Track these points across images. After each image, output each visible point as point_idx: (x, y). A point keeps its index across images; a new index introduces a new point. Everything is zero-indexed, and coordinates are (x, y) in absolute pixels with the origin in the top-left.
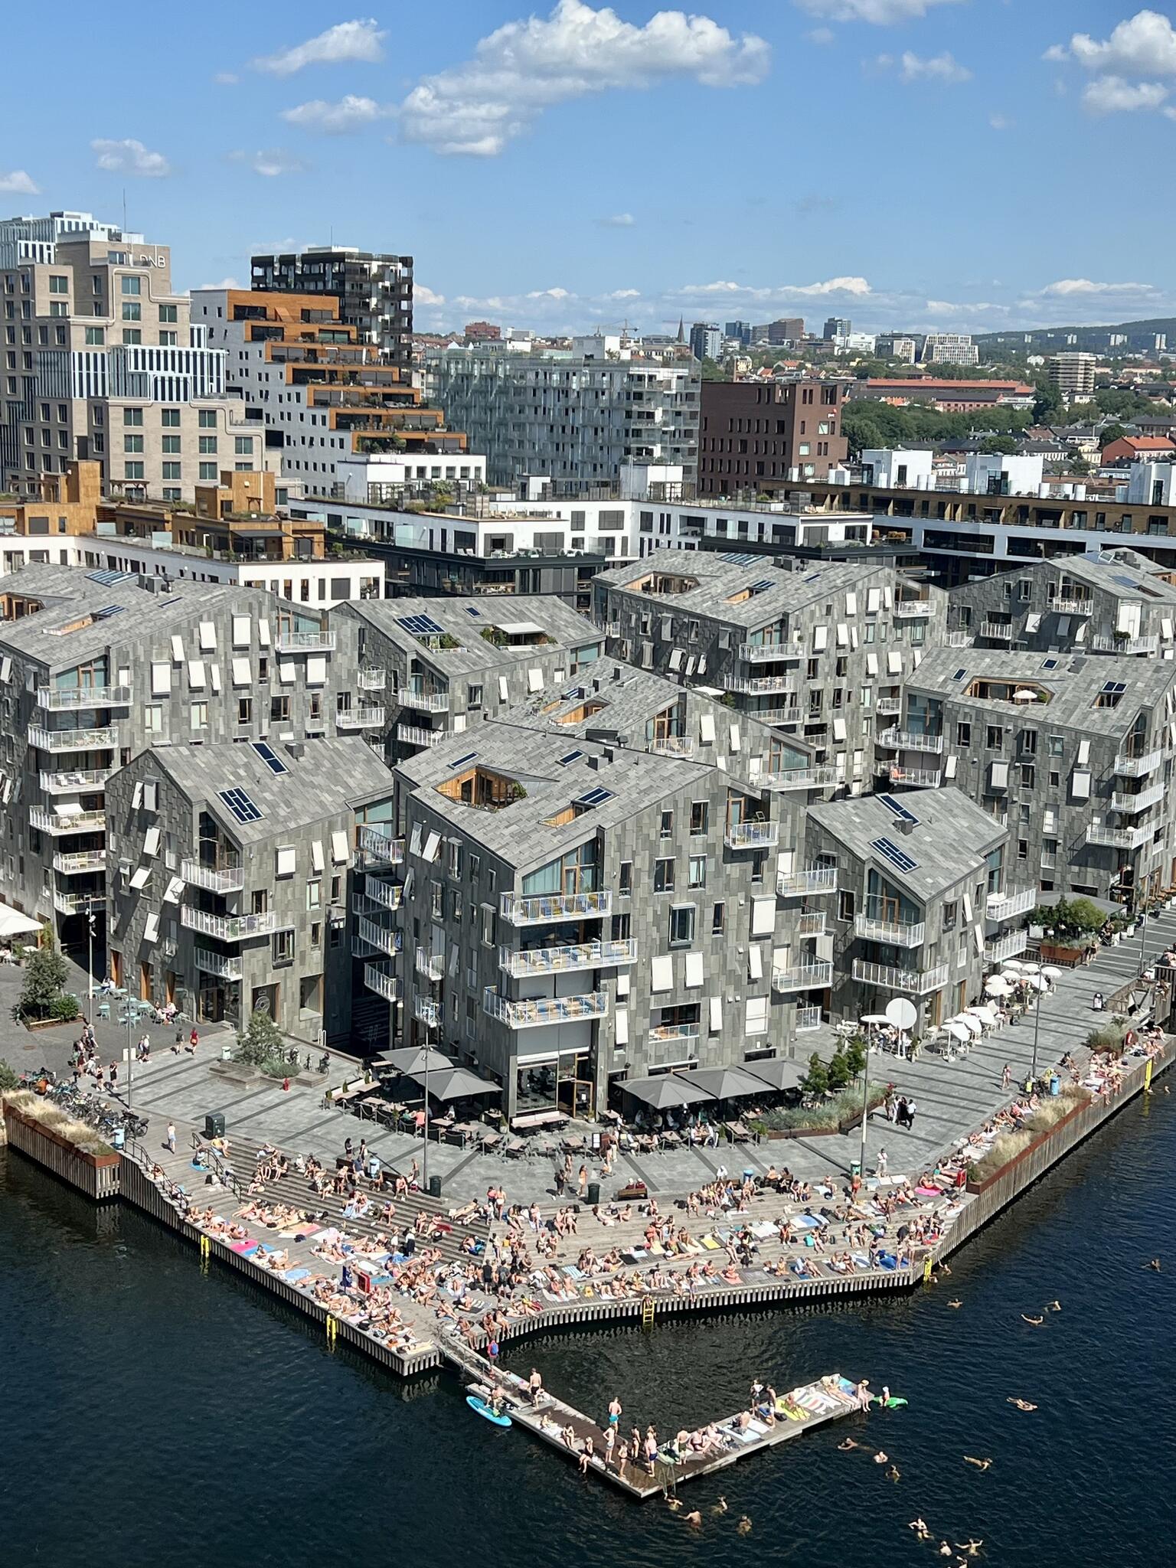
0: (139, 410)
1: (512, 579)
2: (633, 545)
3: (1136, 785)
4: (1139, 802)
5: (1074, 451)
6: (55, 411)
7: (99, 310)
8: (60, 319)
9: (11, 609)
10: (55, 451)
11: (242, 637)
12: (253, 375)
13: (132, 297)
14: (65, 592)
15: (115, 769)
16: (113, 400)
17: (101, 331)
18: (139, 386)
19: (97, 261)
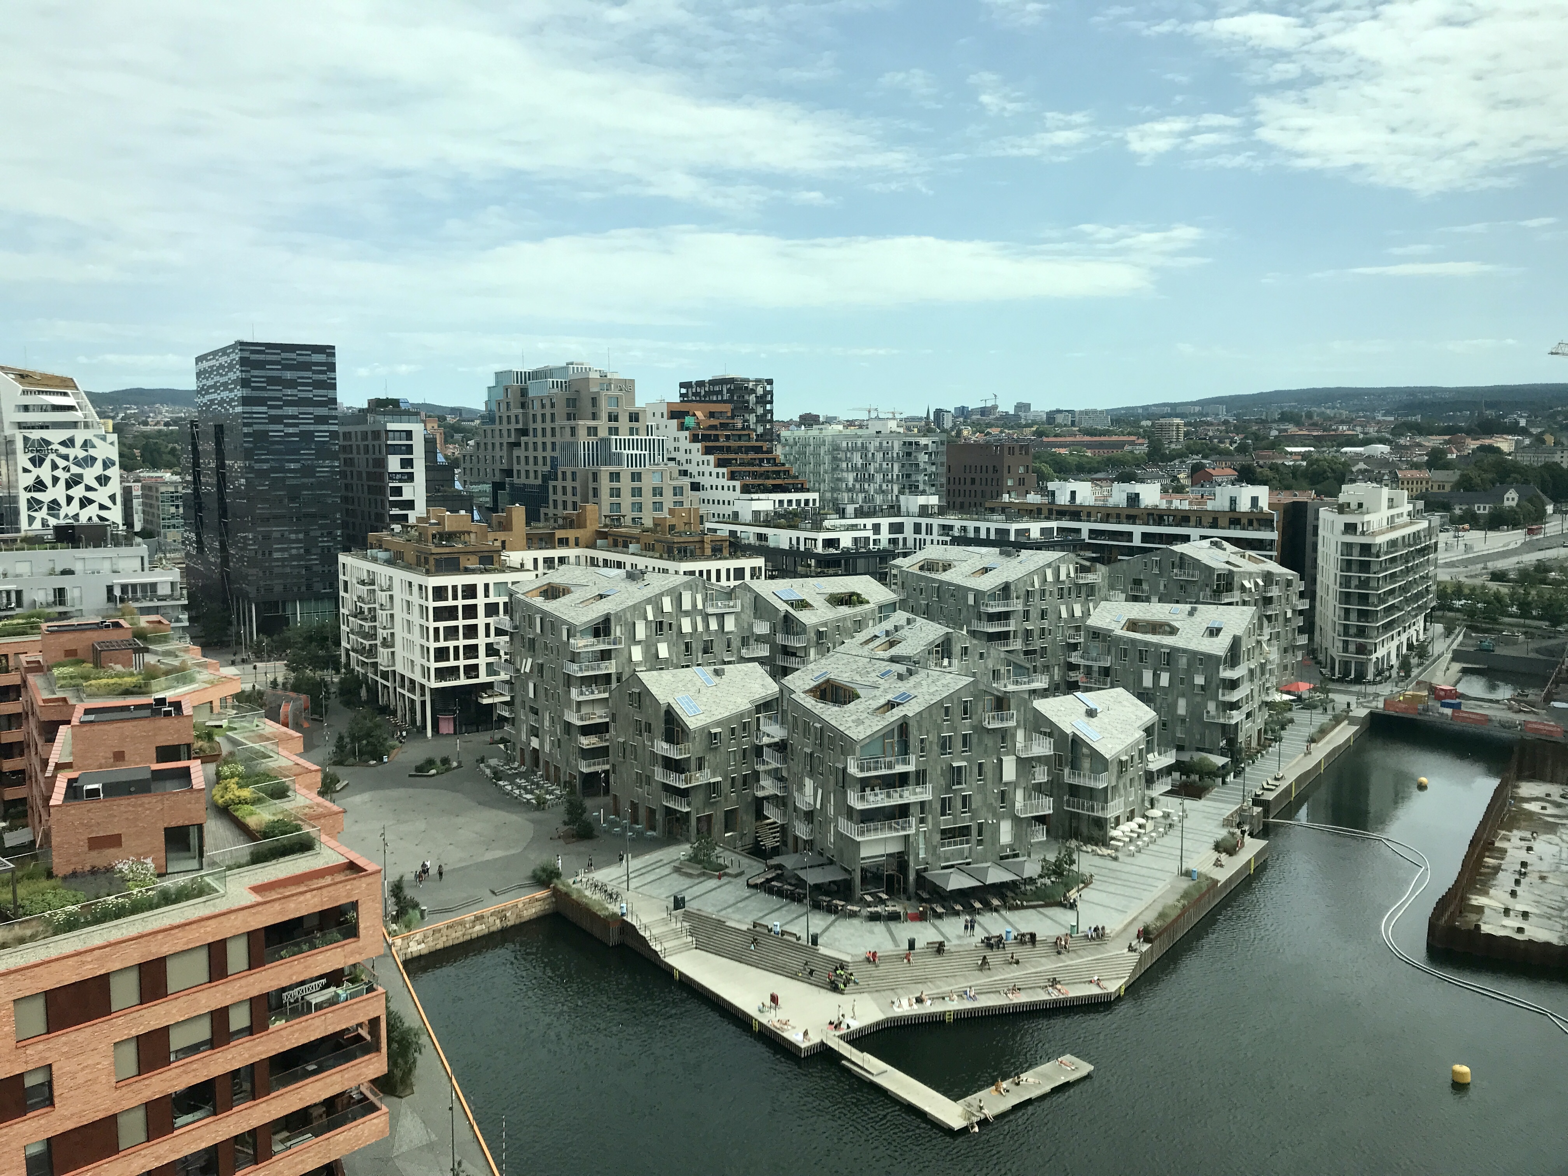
0: (618, 474)
1: (839, 566)
2: (911, 543)
3: (1233, 685)
4: (1235, 696)
5: (1175, 479)
6: (569, 476)
7: (594, 417)
8: (572, 423)
9: (552, 592)
10: (569, 498)
11: (687, 605)
12: (682, 450)
13: (613, 409)
14: (583, 581)
15: (614, 685)
16: (603, 468)
17: (596, 429)
18: (618, 459)
19: (594, 389)
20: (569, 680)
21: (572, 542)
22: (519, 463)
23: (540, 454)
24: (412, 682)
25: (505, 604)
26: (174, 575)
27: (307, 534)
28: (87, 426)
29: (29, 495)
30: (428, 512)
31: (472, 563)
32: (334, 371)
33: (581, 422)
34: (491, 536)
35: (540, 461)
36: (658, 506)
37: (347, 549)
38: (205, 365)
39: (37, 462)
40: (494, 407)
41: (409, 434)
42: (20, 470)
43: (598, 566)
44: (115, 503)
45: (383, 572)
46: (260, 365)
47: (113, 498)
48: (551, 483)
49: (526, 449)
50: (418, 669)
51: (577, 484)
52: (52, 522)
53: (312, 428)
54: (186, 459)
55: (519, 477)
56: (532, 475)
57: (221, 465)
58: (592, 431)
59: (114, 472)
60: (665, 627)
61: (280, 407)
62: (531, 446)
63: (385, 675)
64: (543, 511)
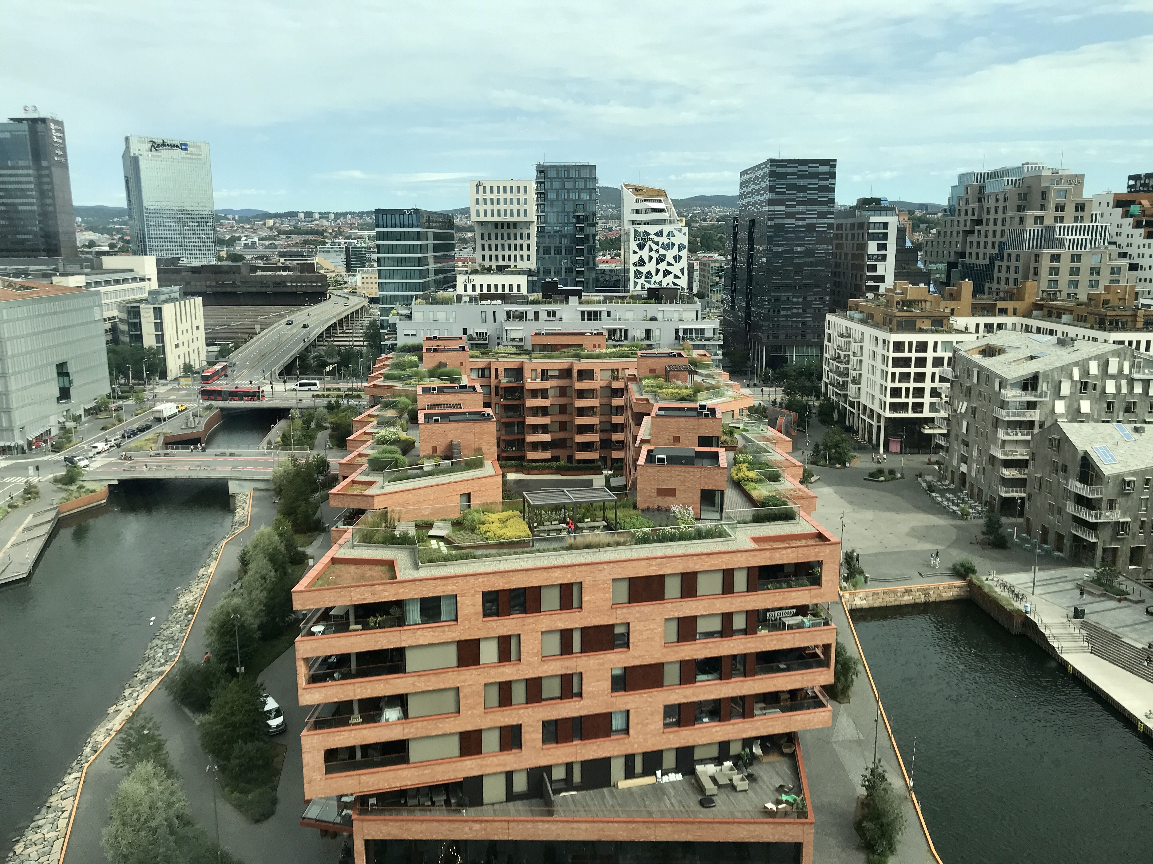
0: (1059, 256)
6: (1013, 257)
7: (1042, 208)
8: (1021, 213)
9: (989, 351)
10: (1012, 275)
11: (1113, 369)
12: (1124, 235)
13: (1061, 200)
14: (1017, 344)
15: (1036, 430)
16: (1045, 251)
17: (1042, 218)
18: (1061, 243)
19: (1044, 184)
20: (997, 423)
21: (1010, 311)
22: (971, 247)
23: (990, 239)
24: (872, 411)
25: (950, 358)
26: (716, 324)
27: (805, 298)
28: (671, 222)
29: (635, 268)
30: (895, 284)
31: (926, 325)
32: (835, 178)
33: (1029, 213)
34: (943, 304)
35: (990, 245)
36: (1094, 284)
37: (832, 311)
38: (747, 177)
39: (641, 247)
40: (955, 203)
41: (886, 225)
42: (631, 252)
43: (1031, 332)
44: (683, 274)
45: (858, 328)
46: (783, 176)
47: (682, 270)
48: (997, 263)
49: (979, 236)
50: (877, 402)
51: (1020, 264)
52: (647, 286)
53: (815, 221)
54: (729, 245)
55: (970, 258)
56: (981, 256)
57: (751, 248)
58: (1039, 220)
59: (684, 253)
60: (1090, 387)
61: (793, 206)
62: (983, 233)
63: (852, 404)
64: (987, 285)
